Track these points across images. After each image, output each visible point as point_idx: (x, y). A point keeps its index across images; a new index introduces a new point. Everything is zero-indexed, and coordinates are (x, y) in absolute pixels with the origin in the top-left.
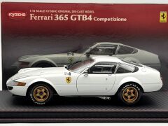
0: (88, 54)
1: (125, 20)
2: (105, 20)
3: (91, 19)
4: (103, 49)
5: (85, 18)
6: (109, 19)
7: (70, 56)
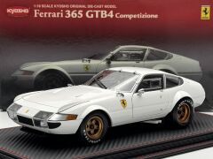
0: (109, 61)
1: (156, 16)
2: (130, 17)
3: (112, 16)
4: (128, 54)
5: (104, 14)
6: (135, 16)
7: (86, 63)
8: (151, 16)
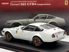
0: (35, 19)
1: (50, 4)
2: (41, 5)
3: (35, 5)
5: (33, 4)
6: (43, 4)
7: (27, 20)
8: (48, 4)
